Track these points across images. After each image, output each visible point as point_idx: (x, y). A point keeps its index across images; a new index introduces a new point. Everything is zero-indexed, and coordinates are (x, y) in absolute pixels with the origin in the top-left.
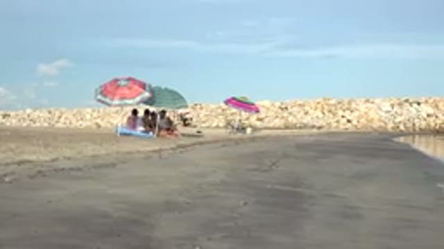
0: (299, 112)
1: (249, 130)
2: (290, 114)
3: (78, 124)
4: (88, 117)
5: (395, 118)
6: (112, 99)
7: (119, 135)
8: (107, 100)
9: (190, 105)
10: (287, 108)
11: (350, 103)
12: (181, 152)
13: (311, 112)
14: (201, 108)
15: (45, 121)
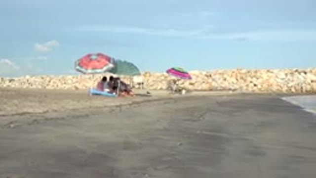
0: (219, 79)
1: (184, 92)
2: (213, 80)
3: (63, 87)
4: (70, 82)
5: (288, 83)
6: (87, 69)
7: (91, 95)
8: (83, 70)
9: (142, 73)
10: (210, 76)
11: (256, 72)
12: (135, 107)
13: (228, 78)
14: (150, 76)
15: (39, 84)
